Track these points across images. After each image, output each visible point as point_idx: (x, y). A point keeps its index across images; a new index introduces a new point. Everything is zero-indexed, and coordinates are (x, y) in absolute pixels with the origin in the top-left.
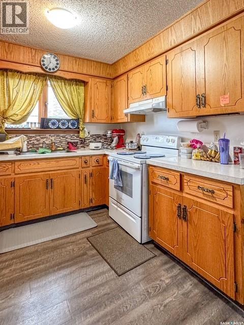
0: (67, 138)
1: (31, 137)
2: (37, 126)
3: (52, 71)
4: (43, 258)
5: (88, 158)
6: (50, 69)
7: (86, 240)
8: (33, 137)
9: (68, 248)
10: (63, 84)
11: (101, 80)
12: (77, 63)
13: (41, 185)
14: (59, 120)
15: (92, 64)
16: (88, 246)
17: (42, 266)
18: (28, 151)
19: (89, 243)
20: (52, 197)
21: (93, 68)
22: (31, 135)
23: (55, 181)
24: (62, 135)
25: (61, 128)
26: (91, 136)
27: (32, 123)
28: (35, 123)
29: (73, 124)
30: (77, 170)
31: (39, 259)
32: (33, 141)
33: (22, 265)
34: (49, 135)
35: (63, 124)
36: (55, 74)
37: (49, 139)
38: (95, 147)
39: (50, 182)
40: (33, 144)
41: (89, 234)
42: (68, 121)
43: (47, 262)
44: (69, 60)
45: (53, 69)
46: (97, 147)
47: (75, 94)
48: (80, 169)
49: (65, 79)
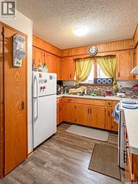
0: (107, 89)
1: (90, 88)
2: (93, 82)
3: (94, 54)
4: (73, 140)
5: (110, 102)
6: (93, 54)
7: (94, 144)
8: (90, 87)
9: (84, 143)
10: (103, 59)
11: (125, 52)
12: (107, 45)
13: (86, 111)
14: (102, 79)
15: (117, 43)
16: (92, 147)
17: (70, 143)
18: (87, 94)
19: (94, 146)
20: (91, 117)
21: (118, 45)
22: (89, 87)
23: (92, 110)
24: (104, 87)
25: (103, 83)
26: (122, 88)
27: (90, 81)
28: (92, 81)
29: (110, 81)
30: (104, 107)
31: (72, 140)
32: (90, 89)
33: (67, 139)
34: (97, 87)
35: (104, 81)
36: (96, 56)
37: (98, 89)
38: (119, 96)
39: (90, 110)
40: (90, 91)
41: (99, 143)
42: (107, 79)
43: (73, 143)
44: (102, 45)
45: (94, 53)
46: (121, 96)
47: (110, 63)
48: (106, 107)
49: (102, 57)
